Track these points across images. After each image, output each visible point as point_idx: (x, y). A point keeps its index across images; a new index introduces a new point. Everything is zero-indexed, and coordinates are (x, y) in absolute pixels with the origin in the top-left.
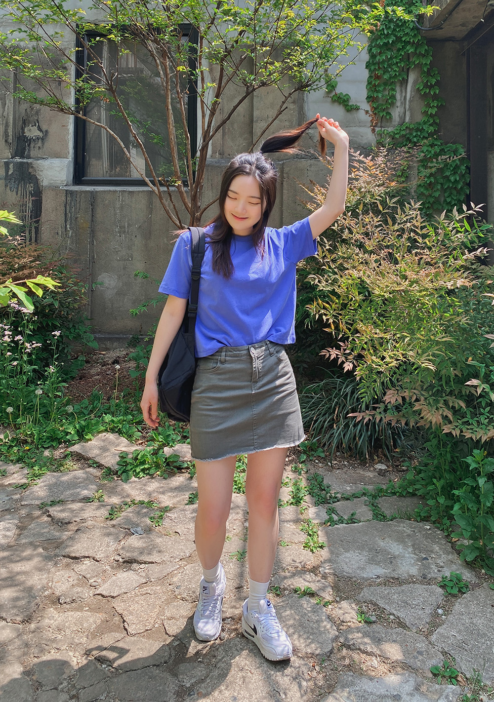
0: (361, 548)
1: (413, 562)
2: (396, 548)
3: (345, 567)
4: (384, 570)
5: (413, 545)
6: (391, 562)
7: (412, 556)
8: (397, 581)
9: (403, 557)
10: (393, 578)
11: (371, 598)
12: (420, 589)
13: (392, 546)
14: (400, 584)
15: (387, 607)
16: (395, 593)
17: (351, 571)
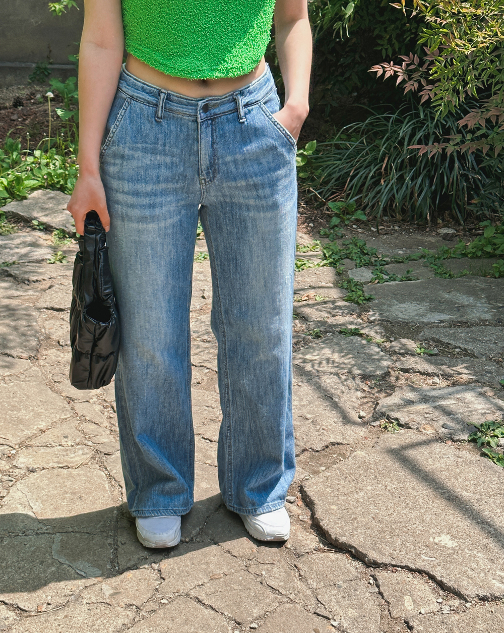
0: (420, 300)
1: (486, 309)
2: (465, 300)
3: (400, 315)
4: (450, 316)
5: (487, 297)
6: (459, 310)
7: (486, 305)
8: (465, 324)
9: (475, 306)
10: (460, 322)
11: (434, 336)
12: (493, 329)
13: (460, 298)
14: (469, 327)
15: (451, 342)
16: (462, 333)
17: (407, 317)
